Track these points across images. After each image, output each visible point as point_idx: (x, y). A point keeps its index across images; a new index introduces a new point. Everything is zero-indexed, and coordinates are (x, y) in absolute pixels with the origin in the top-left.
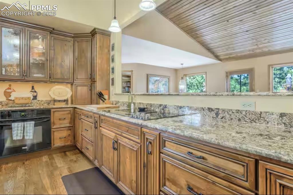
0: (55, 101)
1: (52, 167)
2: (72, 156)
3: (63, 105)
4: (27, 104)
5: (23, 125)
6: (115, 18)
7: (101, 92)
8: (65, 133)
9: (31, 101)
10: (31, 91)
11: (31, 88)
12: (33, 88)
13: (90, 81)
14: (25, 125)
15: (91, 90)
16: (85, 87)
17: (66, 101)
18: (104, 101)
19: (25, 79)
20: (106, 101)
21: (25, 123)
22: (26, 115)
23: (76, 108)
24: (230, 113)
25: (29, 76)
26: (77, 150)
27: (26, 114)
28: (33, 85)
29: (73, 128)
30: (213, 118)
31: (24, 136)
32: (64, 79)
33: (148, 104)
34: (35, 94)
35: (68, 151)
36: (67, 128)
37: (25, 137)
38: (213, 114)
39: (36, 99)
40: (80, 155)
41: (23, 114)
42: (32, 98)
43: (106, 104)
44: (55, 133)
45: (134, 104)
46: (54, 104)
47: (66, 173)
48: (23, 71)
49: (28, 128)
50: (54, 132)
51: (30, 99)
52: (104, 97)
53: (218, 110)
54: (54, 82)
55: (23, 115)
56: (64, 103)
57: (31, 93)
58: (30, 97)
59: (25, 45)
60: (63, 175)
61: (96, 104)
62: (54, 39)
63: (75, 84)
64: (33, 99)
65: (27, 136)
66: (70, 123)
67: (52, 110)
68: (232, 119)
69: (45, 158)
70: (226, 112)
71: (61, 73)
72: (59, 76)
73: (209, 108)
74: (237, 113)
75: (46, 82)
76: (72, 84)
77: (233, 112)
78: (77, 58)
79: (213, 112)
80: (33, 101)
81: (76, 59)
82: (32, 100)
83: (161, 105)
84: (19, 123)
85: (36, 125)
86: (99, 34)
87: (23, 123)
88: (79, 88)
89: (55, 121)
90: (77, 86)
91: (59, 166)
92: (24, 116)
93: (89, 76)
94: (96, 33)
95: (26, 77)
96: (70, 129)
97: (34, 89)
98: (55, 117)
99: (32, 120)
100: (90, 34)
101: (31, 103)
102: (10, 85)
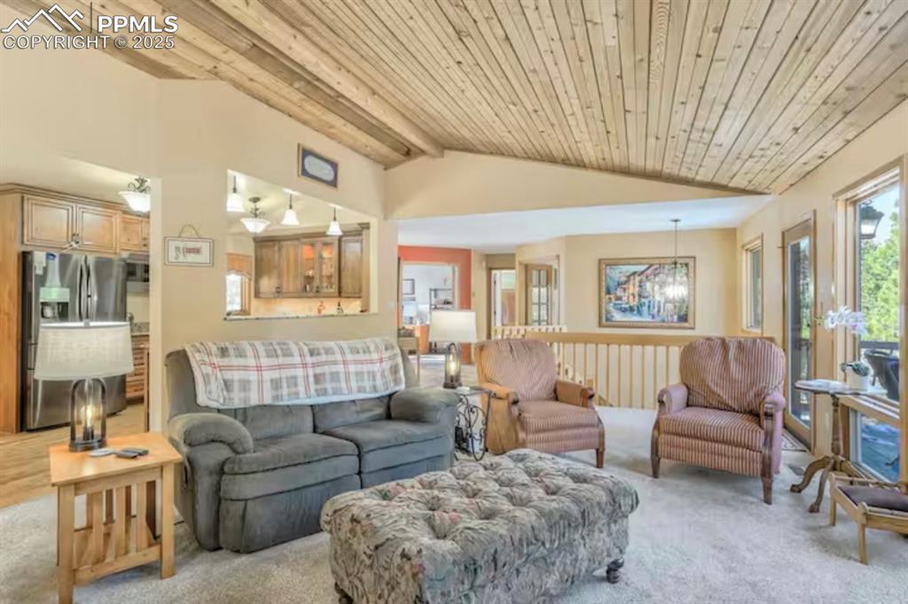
102: (322, 302)
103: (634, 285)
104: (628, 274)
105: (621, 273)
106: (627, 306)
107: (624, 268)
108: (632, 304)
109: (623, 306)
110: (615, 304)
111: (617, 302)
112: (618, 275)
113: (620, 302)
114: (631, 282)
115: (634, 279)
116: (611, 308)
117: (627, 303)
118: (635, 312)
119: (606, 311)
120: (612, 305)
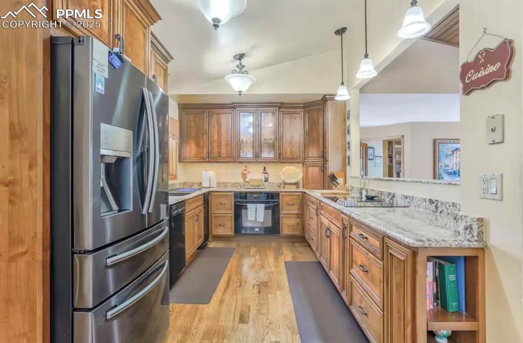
0: (285, 184)
1: (278, 253)
2: (299, 247)
3: (294, 189)
4: (259, 186)
6: (343, 84)
7: (333, 174)
8: (293, 221)
9: (263, 183)
10: (263, 173)
11: (263, 169)
12: (265, 168)
13: (322, 160)
14: (257, 207)
15: (323, 171)
16: (316, 167)
17: (297, 184)
18: (336, 186)
19: (257, 160)
20: (338, 186)
21: (257, 205)
22: (258, 197)
23: (305, 193)
24: (447, 206)
25: (261, 157)
26: (307, 244)
28: (265, 166)
29: (301, 216)
30: (433, 211)
31: (256, 218)
32: (293, 158)
33: (379, 191)
34: (267, 176)
35: (296, 242)
36: (295, 216)
38: (433, 207)
39: (267, 181)
40: (308, 248)
41: (255, 196)
42: (264, 180)
43: (338, 189)
44: (284, 220)
45: (367, 191)
46: (284, 188)
47: (289, 258)
48: (256, 152)
49: (260, 210)
50: (282, 217)
52: (337, 181)
53: (437, 202)
54: (284, 163)
56: (295, 187)
57: (263, 175)
58: (262, 180)
60: (286, 260)
61: (328, 189)
62: (283, 114)
63: (306, 164)
64: (265, 181)
65: (258, 217)
66: (298, 210)
67: (281, 194)
68: (448, 214)
69: (274, 245)
70: (444, 206)
71: (291, 152)
72: (289, 155)
73: (430, 199)
74: (453, 206)
75: (275, 162)
76: (303, 164)
77: (450, 206)
78: (307, 131)
79: (433, 204)
81: (307, 133)
83: (390, 194)
84: (253, 205)
85: (266, 208)
86: (330, 100)
87: (255, 205)
88: (310, 169)
89: (284, 206)
90: (308, 166)
91: (285, 252)
93: (321, 155)
94: (327, 101)
96: (299, 217)
97: (266, 170)
98: (283, 201)
99: (263, 202)
100: (321, 102)
101: (262, 185)
102: (246, 167)
103: (456, 157)
104: (452, 150)
105: (448, 149)
106: (452, 171)
107: (450, 146)
108: (455, 170)
109: (449, 171)
110: (445, 170)
111: (446, 168)
112: (447, 150)
113: (448, 168)
114: (455, 155)
115: (457, 153)
116: (442, 172)
117: (452, 169)
118: (457, 175)
119: (439, 174)
120: (442, 170)
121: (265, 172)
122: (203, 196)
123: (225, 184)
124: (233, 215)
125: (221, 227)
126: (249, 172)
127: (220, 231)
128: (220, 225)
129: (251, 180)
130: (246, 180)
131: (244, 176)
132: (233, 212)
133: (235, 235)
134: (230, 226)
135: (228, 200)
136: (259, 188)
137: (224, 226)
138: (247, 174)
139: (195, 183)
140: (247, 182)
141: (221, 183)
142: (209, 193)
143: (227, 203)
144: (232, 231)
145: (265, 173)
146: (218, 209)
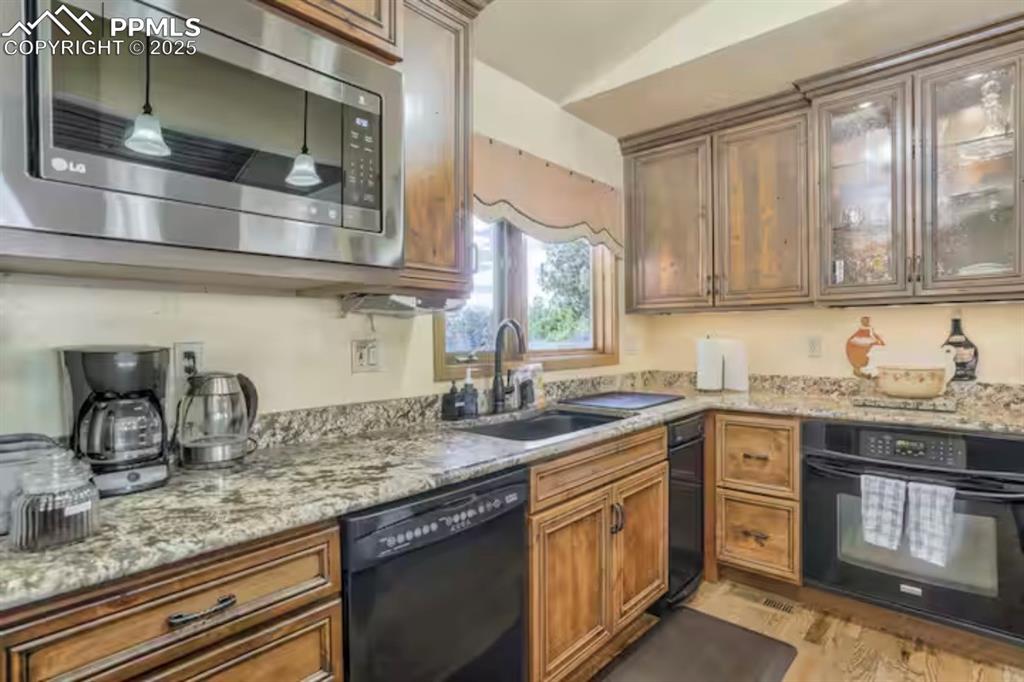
4: (926, 398)
5: (902, 492)
9: (948, 385)
10: (949, 343)
11: (948, 328)
12: (957, 327)
14: (912, 495)
19: (914, 292)
21: (911, 485)
22: (917, 452)
25: (935, 279)
27: (914, 444)
28: (957, 317)
31: (906, 541)
34: (967, 354)
37: (913, 548)
39: (973, 378)
41: (905, 444)
42: (951, 371)
48: (909, 261)
49: (925, 512)
51: (941, 379)
55: (904, 449)
57: (948, 351)
58: (943, 370)
59: (914, 147)
64: (957, 378)
65: (920, 543)
80: (955, 386)
82: (953, 380)
84: (888, 481)
85: (962, 507)
87: (903, 484)
92: (910, 452)
95: (919, 285)
97: (961, 334)
101: (946, 393)
102: (866, 320)
121: (957, 338)
122: (665, 429)
123: (781, 385)
124: (797, 506)
125: (751, 540)
126: (879, 342)
127: (745, 555)
128: (747, 534)
129: (884, 371)
130: (865, 370)
131: (856, 354)
132: (797, 494)
133: (805, 585)
134: (784, 545)
135: (779, 448)
136: (926, 405)
137: (761, 538)
138: (867, 348)
139: (680, 375)
140: (869, 377)
141: (764, 379)
142: (709, 413)
143: (773, 456)
144: (791, 566)
145: (957, 345)
146: (737, 476)
